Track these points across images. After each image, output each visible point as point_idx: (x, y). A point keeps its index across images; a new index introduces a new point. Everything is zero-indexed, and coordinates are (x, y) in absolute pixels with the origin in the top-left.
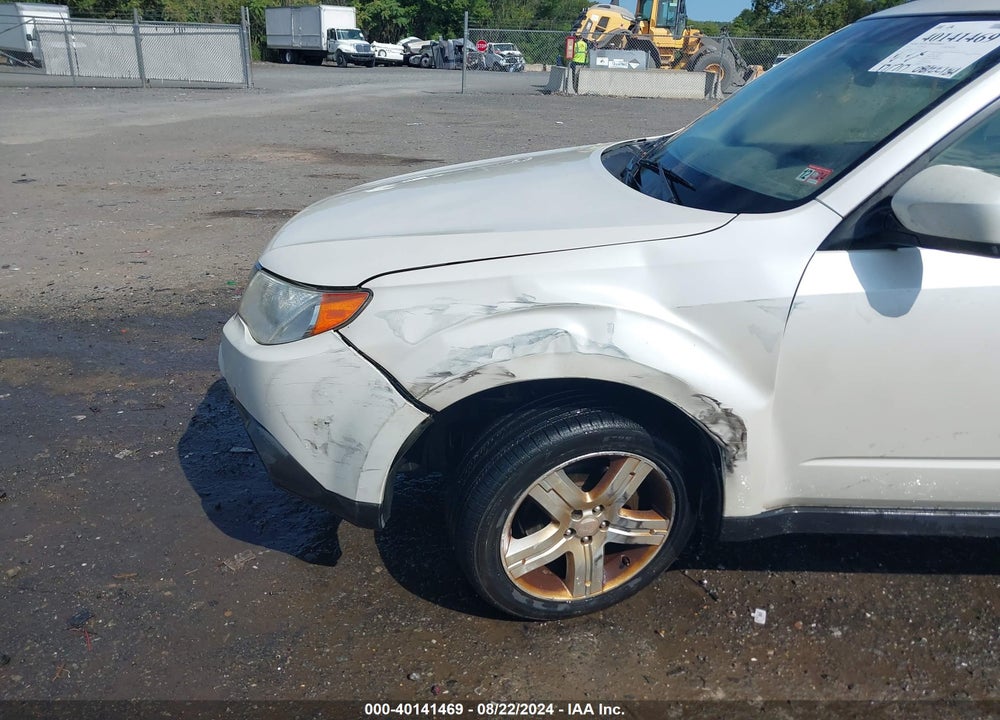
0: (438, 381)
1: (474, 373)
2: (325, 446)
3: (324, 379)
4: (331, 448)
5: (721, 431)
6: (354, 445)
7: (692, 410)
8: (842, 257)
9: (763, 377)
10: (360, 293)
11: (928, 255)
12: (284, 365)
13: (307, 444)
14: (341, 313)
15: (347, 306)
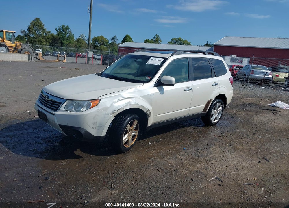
0: (114, 112)
1: (119, 109)
2: (95, 127)
3: (96, 115)
4: (96, 127)
5: (148, 113)
6: (102, 125)
7: (145, 111)
8: (156, 88)
9: (151, 104)
10: (98, 100)
11: (164, 87)
12: (88, 114)
13: (92, 128)
14: (95, 103)
15: (97, 102)
